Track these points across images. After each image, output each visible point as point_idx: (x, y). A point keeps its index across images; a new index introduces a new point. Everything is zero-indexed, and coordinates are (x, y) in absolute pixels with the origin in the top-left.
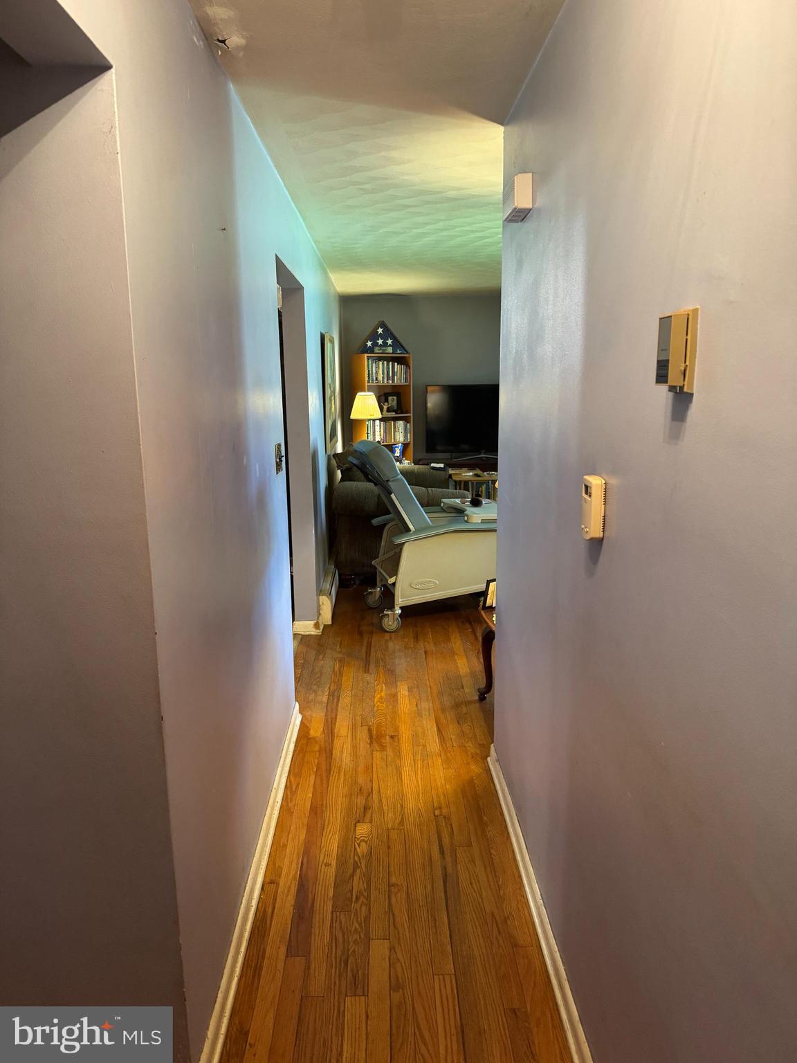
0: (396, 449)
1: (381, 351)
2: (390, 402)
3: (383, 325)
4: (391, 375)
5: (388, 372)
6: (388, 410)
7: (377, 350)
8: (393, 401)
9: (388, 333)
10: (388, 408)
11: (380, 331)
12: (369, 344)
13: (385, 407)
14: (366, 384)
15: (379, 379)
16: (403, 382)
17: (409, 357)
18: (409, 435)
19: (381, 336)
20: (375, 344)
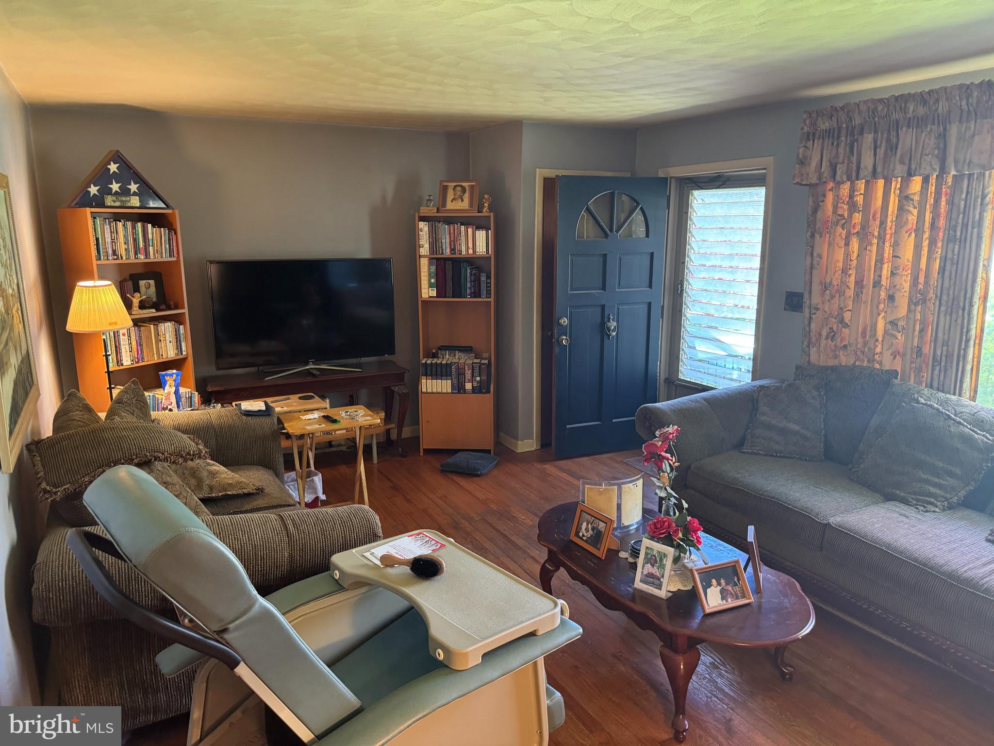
0: (167, 378)
1: (118, 204)
2: (143, 289)
3: (117, 157)
4: (141, 245)
5: (135, 240)
6: (142, 306)
7: (109, 200)
8: (148, 288)
9: (129, 172)
10: (140, 302)
11: (113, 167)
12: (93, 190)
13: (136, 301)
14: (95, 262)
15: (118, 252)
16: (166, 258)
17: (173, 214)
18: (183, 344)
19: (116, 177)
20: (105, 191)
